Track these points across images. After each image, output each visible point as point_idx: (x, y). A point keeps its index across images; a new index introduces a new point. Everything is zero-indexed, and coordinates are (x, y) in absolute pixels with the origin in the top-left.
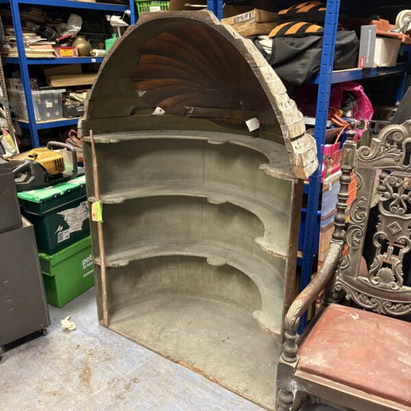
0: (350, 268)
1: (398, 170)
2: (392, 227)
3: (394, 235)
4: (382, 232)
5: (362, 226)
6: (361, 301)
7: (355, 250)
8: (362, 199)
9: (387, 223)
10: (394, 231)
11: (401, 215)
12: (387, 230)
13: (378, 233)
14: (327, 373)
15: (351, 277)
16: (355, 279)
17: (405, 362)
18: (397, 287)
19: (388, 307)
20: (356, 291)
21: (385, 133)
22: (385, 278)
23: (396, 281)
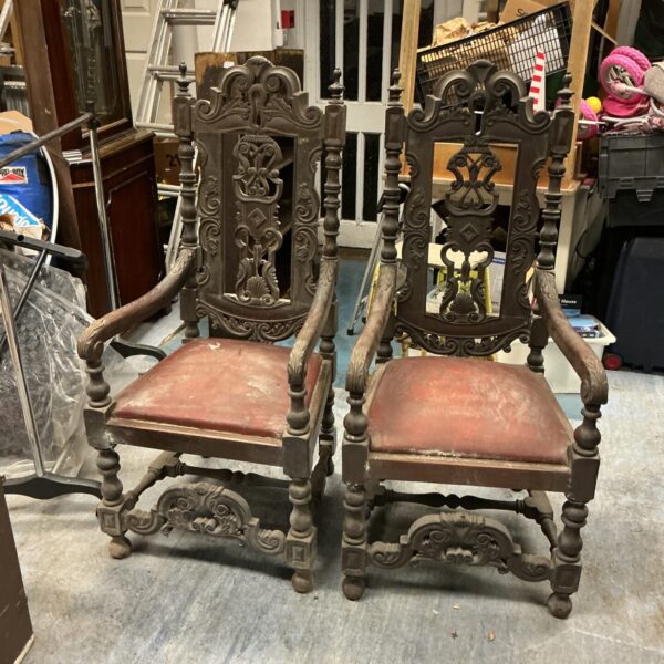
0: (211, 282)
1: (250, 132)
2: (255, 216)
3: (258, 227)
4: (244, 226)
5: (217, 220)
6: (232, 328)
7: (213, 256)
8: (211, 179)
9: (248, 211)
10: (258, 221)
11: (261, 198)
12: (249, 223)
13: (239, 226)
14: (150, 413)
15: (214, 296)
16: (220, 297)
17: (255, 386)
18: (272, 301)
19: (266, 331)
20: (225, 316)
21: (225, 77)
22: (257, 291)
23: (270, 293)
